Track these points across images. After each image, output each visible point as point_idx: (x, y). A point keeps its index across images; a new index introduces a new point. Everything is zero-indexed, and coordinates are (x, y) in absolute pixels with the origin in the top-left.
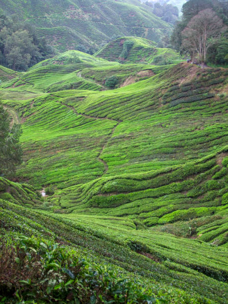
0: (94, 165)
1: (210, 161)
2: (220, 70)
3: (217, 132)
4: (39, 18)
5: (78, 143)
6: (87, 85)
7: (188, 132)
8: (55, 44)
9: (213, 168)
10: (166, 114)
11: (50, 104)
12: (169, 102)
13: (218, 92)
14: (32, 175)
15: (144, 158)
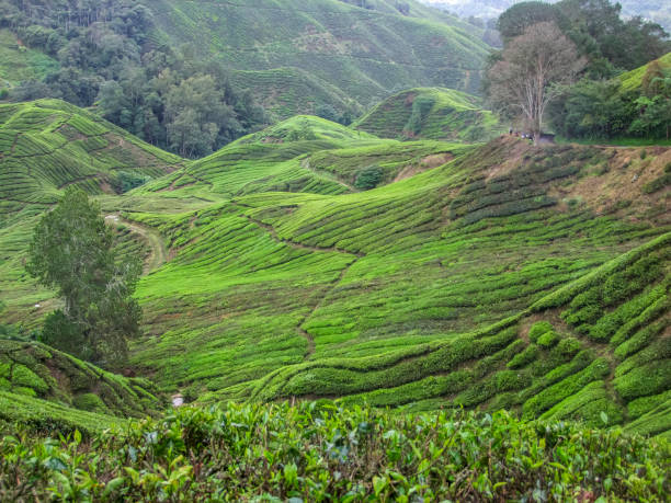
0: (287, 343)
1: (505, 332)
2: (571, 148)
3: (545, 276)
4: (241, 52)
5: (269, 299)
6: (318, 184)
7: (490, 275)
8: (272, 104)
9: (510, 347)
10: (453, 239)
11: (227, 222)
12: (462, 215)
13: (565, 193)
14: (163, 362)
15: (390, 328)
